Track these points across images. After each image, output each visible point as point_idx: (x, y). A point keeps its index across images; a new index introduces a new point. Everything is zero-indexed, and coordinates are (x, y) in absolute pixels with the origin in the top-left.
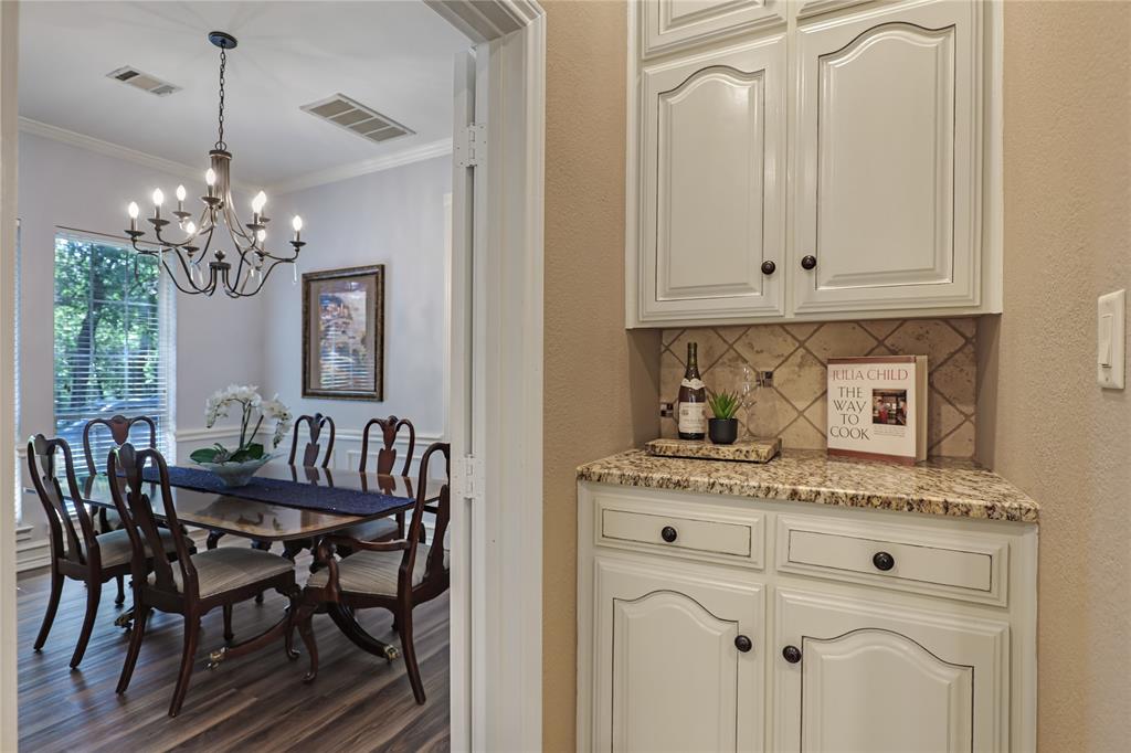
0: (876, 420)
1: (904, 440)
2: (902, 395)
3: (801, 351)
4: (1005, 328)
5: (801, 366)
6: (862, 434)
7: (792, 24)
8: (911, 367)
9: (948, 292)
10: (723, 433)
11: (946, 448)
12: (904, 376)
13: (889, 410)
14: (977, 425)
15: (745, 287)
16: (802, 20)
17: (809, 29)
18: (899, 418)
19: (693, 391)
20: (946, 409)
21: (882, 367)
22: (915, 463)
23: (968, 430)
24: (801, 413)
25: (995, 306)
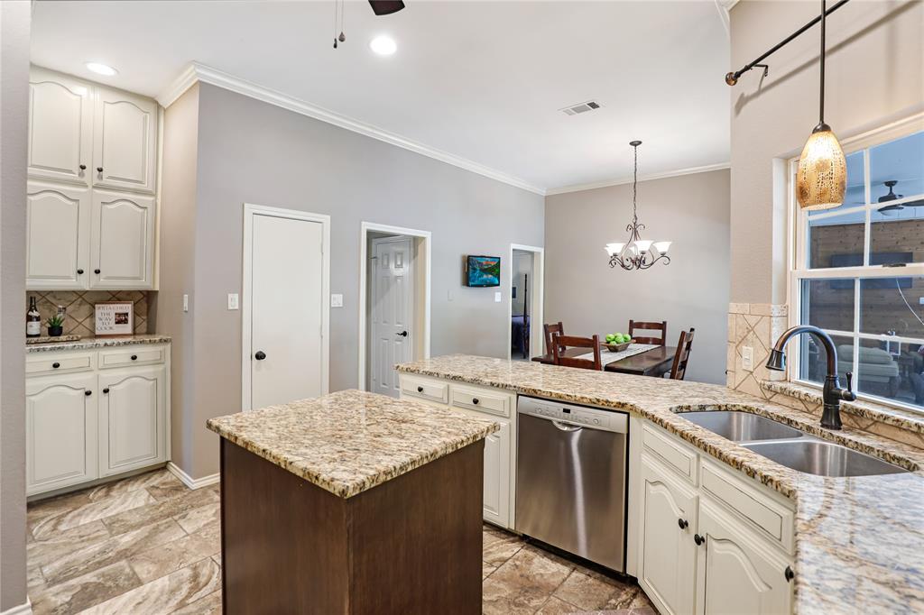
0: (116, 323)
1: (127, 328)
2: (127, 314)
3: (80, 299)
4: (160, 295)
5: (80, 305)
6: (111, 328)
7: (90, 187)
8: (130, 305)
9: (144, 284)
10: (56, 332)
11: (137, 330)
12: (127, 308)
13: (121, 319)
14: (148, 322)
15: (69, 278)
16: (94, 187)
17: (97, 191)
18: (126, 321)
19: (36, 317)
20: (138, 318)
21: (118, 305)
22: (131, 335)
23: (145, 324)
24: (80, 323)
25: (157, 288)
